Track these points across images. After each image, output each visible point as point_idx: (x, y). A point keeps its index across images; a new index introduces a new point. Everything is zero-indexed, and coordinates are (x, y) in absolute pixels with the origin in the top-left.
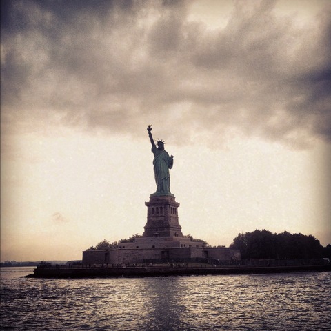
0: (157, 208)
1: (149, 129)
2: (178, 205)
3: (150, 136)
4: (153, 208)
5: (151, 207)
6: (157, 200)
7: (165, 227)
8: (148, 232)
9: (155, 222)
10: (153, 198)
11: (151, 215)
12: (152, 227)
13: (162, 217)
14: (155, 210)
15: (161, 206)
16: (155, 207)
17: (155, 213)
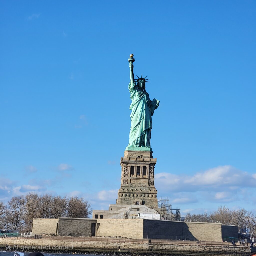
0: (139, 167)
4: (133, 167)
5: (130, 165)
6: (139, 157)
7: (151, 194)
8: (126, 198)
9: (134, 185)
10: (133, 153)
11: (129, 175)
12: (132, 192)
13: (144, 180)
14: (136, 169)
15: (144, 165)
16: (136, 166)
17: (135, 174)
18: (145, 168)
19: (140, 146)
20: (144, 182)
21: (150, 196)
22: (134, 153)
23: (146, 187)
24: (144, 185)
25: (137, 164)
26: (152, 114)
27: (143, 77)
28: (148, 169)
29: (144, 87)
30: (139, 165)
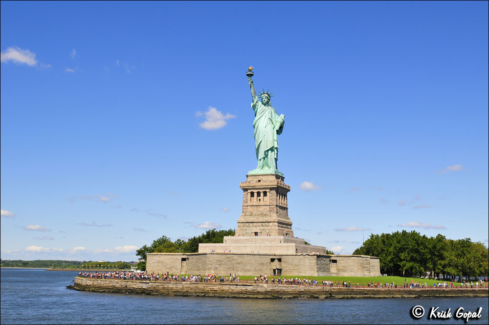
4: (252, 193)
6: (259, 181)
7: (270, 222)
8: (244, 228)
9: (254, 213)
10: (253, 177)
11: (249, 202)
12: (250, 221)
13: (265, 207)
14: (255, 195)
15: (264, 190)
16: (255, 191)
20: (265, 209)
22: (255, 177)
24: (265, 213)
25: (257, 189)
28: (268, 194)
30: (258, 191)
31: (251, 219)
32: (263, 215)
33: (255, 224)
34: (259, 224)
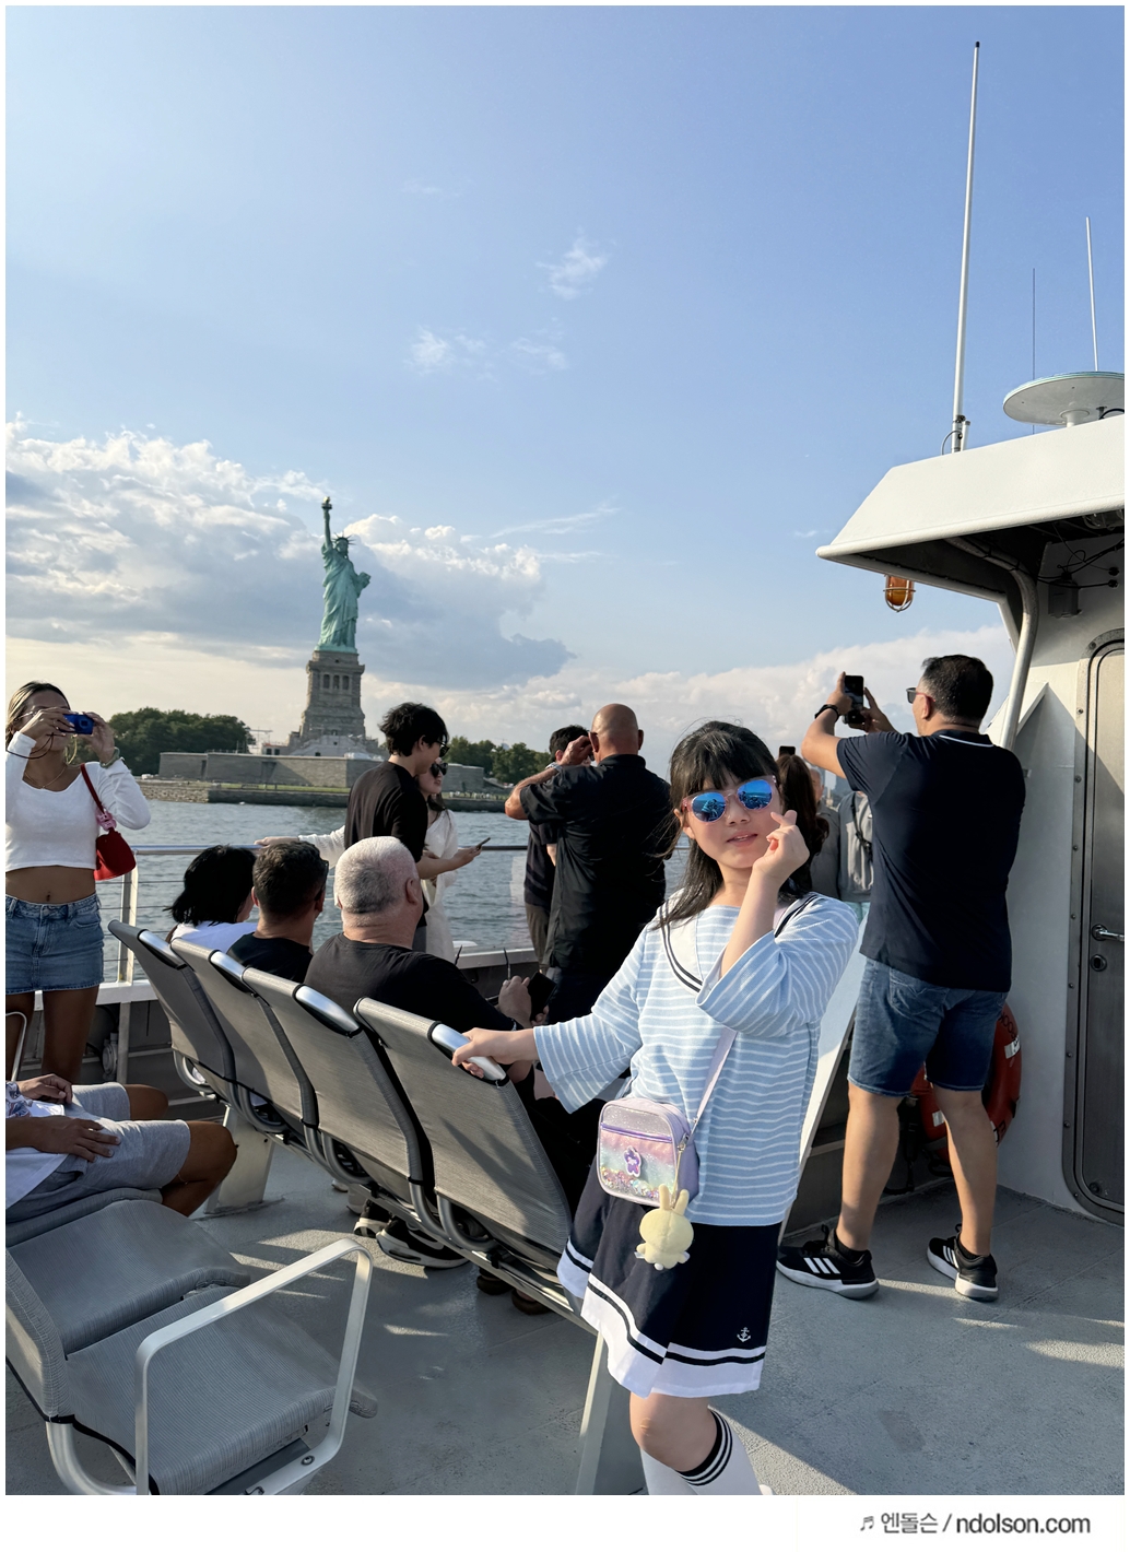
0: (337, 677)
1: (327, 507)
2: (361, 670)
3: (327, 517)
4: (327, 676)
5: (322, 674)
6: (337, 661)
9: (330, 704)
11: (322, 689)
12: (324, 715)
13: (345, 697)
14: (332, 681)
15: (345, 675)
16: (332, 675)
17: (331, 687)
18: (346, 678)
19: (339, 645)
20: (346, 700)
21: (355, 721)
23: (346, 708)
24: (346, 705)
25: (334, 671)
26: (358, 595)
27: (346, 536)
28: (351, 681)
29: (346, 553)
30: (336, 674)
31: (324, 712)
32: (340, 707)
33: (331, 719)
34: (338, 720)
